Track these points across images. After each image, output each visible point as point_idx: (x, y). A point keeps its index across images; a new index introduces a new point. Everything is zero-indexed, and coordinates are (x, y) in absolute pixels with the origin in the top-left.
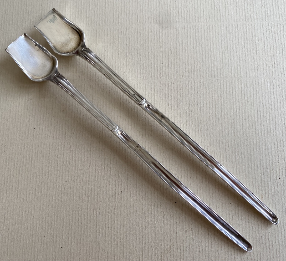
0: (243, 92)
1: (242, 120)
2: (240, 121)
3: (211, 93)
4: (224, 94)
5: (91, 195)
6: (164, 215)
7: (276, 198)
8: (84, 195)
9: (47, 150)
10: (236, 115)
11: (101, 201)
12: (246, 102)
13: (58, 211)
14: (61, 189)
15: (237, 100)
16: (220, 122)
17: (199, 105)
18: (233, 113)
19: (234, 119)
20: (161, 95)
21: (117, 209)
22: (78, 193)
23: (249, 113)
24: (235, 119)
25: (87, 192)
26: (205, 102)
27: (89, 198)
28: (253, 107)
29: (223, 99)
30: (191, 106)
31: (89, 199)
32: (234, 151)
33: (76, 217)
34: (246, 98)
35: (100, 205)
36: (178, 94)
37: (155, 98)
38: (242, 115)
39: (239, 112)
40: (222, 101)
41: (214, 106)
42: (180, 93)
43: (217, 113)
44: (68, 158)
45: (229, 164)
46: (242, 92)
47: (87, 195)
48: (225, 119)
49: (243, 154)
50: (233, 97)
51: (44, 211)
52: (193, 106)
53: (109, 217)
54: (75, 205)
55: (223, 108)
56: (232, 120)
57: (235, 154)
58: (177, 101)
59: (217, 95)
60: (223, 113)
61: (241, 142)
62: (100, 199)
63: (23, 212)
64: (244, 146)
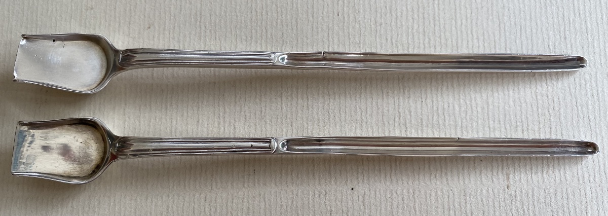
1: (472, 39)
2: (468, 42)
6: (332, 211)
7: (534, 179)
10: (461, 31)
12: (479, 6)
13: (142, 206)
15: (463, 4)
16: (431, 45)
17: (394, 15)
18: (456, 28)
19: (457, 38)
21: (248, 201)
23: (485, 27)
24: (459, 39)
26: (404, 8)
28: (492, 16)
30: (379, 15)
38: (472, 32)
39: (466, 26)
40: (435, 6)
41: (421, 15)
43: (426, 28)
45: (448, 119)
48: (440, 39)
49: (473, 101)
55: (437, 18)
56: (453, 40)
57: (460, 101)
60: (437, 28)
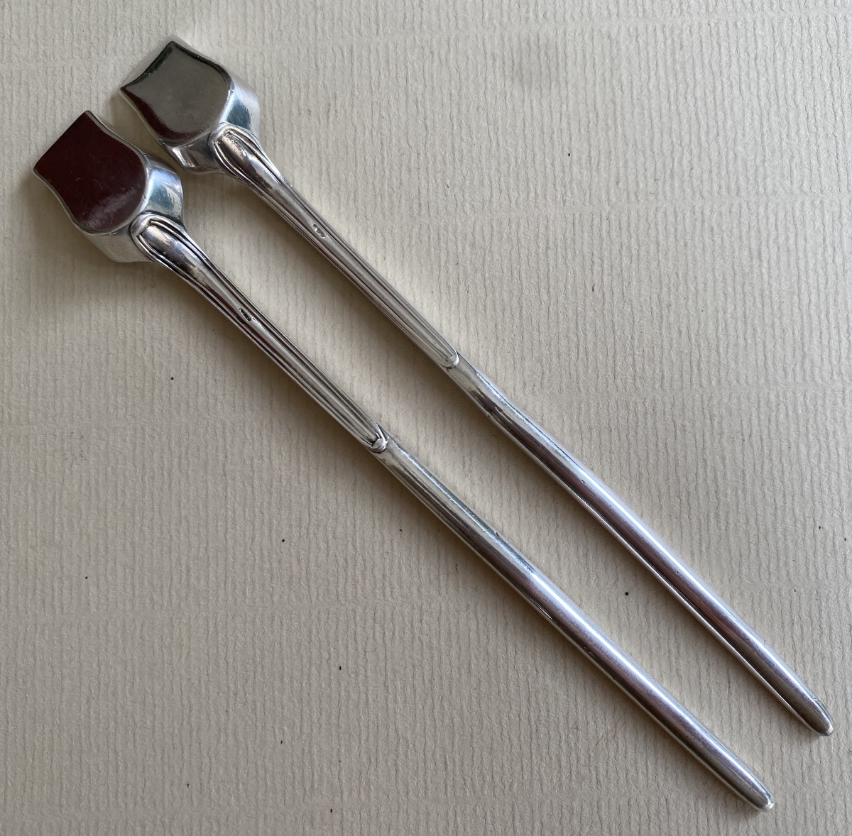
0: (827, 242)
3: (727, 244)
4: (768, 247)
5: (364, 578)
8: (342, 580)
9: (217, 447)
11: (395, 596)
14: (269, 566)
20: (570, 257)
22: (322, 576)
25: (350, 571)
27: (359, 587)
29: (765, 264)
31: (359, 592)
32: (803, 430)
33: (320, 648)
34: (839, 260)
35: (394, 608)
36: (623, 254)
37: (551, 268)
42: (629, 248)
44: (283, 468)
46: (824, 240)
47: (350, 580)
50: (798, 258)
51: (220, 635)
52: (673, 290)
53: (422, 644)
54: (315, 613)
58: (621, 274)
59: (746, 253)
61: (824, 400)
62: (392, 592)
63: (156, 641)
64: (833, 411)
